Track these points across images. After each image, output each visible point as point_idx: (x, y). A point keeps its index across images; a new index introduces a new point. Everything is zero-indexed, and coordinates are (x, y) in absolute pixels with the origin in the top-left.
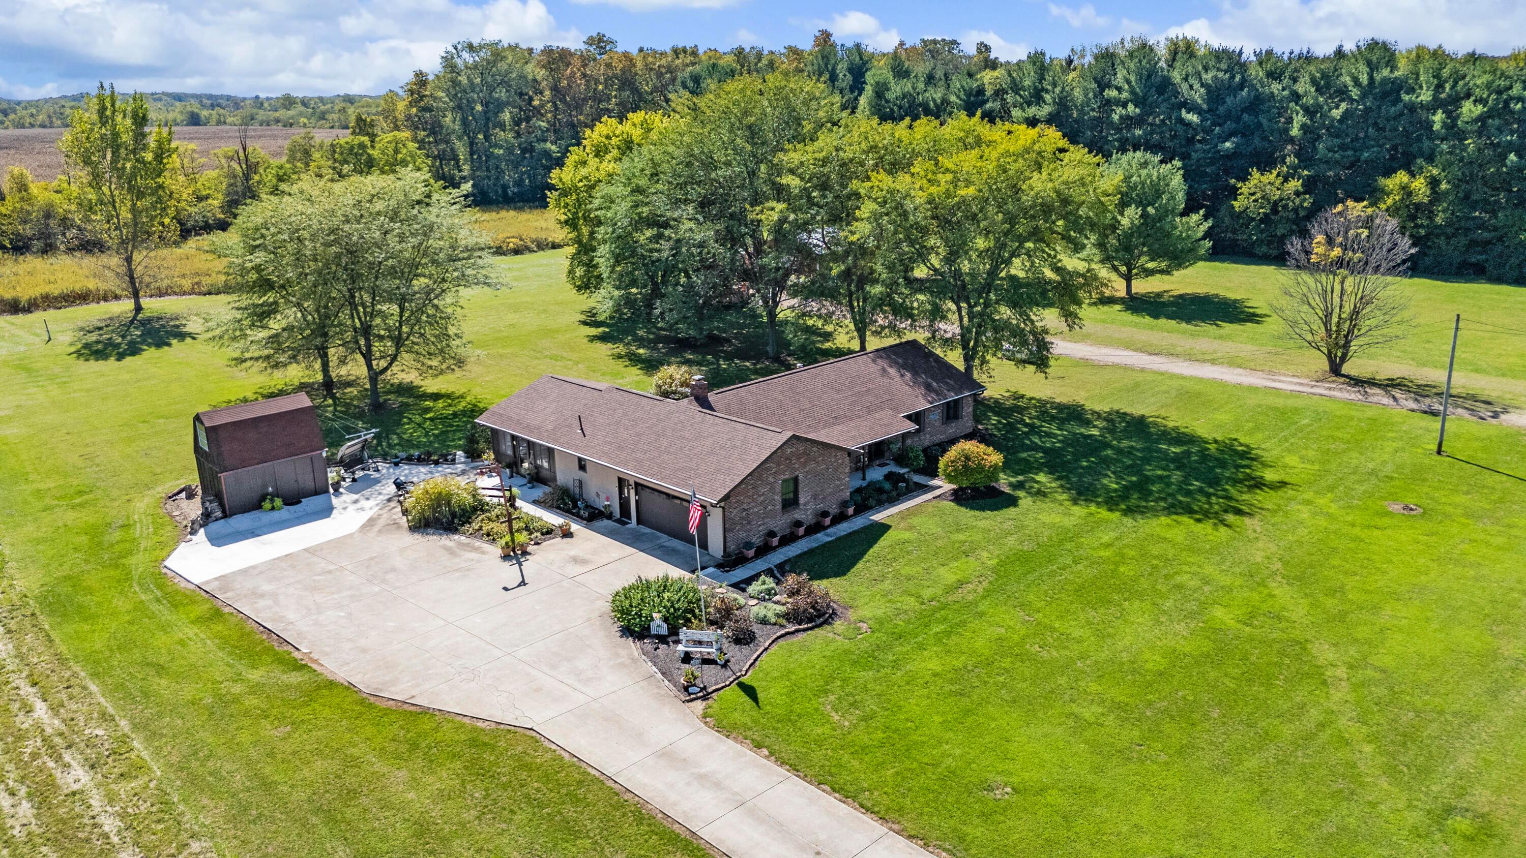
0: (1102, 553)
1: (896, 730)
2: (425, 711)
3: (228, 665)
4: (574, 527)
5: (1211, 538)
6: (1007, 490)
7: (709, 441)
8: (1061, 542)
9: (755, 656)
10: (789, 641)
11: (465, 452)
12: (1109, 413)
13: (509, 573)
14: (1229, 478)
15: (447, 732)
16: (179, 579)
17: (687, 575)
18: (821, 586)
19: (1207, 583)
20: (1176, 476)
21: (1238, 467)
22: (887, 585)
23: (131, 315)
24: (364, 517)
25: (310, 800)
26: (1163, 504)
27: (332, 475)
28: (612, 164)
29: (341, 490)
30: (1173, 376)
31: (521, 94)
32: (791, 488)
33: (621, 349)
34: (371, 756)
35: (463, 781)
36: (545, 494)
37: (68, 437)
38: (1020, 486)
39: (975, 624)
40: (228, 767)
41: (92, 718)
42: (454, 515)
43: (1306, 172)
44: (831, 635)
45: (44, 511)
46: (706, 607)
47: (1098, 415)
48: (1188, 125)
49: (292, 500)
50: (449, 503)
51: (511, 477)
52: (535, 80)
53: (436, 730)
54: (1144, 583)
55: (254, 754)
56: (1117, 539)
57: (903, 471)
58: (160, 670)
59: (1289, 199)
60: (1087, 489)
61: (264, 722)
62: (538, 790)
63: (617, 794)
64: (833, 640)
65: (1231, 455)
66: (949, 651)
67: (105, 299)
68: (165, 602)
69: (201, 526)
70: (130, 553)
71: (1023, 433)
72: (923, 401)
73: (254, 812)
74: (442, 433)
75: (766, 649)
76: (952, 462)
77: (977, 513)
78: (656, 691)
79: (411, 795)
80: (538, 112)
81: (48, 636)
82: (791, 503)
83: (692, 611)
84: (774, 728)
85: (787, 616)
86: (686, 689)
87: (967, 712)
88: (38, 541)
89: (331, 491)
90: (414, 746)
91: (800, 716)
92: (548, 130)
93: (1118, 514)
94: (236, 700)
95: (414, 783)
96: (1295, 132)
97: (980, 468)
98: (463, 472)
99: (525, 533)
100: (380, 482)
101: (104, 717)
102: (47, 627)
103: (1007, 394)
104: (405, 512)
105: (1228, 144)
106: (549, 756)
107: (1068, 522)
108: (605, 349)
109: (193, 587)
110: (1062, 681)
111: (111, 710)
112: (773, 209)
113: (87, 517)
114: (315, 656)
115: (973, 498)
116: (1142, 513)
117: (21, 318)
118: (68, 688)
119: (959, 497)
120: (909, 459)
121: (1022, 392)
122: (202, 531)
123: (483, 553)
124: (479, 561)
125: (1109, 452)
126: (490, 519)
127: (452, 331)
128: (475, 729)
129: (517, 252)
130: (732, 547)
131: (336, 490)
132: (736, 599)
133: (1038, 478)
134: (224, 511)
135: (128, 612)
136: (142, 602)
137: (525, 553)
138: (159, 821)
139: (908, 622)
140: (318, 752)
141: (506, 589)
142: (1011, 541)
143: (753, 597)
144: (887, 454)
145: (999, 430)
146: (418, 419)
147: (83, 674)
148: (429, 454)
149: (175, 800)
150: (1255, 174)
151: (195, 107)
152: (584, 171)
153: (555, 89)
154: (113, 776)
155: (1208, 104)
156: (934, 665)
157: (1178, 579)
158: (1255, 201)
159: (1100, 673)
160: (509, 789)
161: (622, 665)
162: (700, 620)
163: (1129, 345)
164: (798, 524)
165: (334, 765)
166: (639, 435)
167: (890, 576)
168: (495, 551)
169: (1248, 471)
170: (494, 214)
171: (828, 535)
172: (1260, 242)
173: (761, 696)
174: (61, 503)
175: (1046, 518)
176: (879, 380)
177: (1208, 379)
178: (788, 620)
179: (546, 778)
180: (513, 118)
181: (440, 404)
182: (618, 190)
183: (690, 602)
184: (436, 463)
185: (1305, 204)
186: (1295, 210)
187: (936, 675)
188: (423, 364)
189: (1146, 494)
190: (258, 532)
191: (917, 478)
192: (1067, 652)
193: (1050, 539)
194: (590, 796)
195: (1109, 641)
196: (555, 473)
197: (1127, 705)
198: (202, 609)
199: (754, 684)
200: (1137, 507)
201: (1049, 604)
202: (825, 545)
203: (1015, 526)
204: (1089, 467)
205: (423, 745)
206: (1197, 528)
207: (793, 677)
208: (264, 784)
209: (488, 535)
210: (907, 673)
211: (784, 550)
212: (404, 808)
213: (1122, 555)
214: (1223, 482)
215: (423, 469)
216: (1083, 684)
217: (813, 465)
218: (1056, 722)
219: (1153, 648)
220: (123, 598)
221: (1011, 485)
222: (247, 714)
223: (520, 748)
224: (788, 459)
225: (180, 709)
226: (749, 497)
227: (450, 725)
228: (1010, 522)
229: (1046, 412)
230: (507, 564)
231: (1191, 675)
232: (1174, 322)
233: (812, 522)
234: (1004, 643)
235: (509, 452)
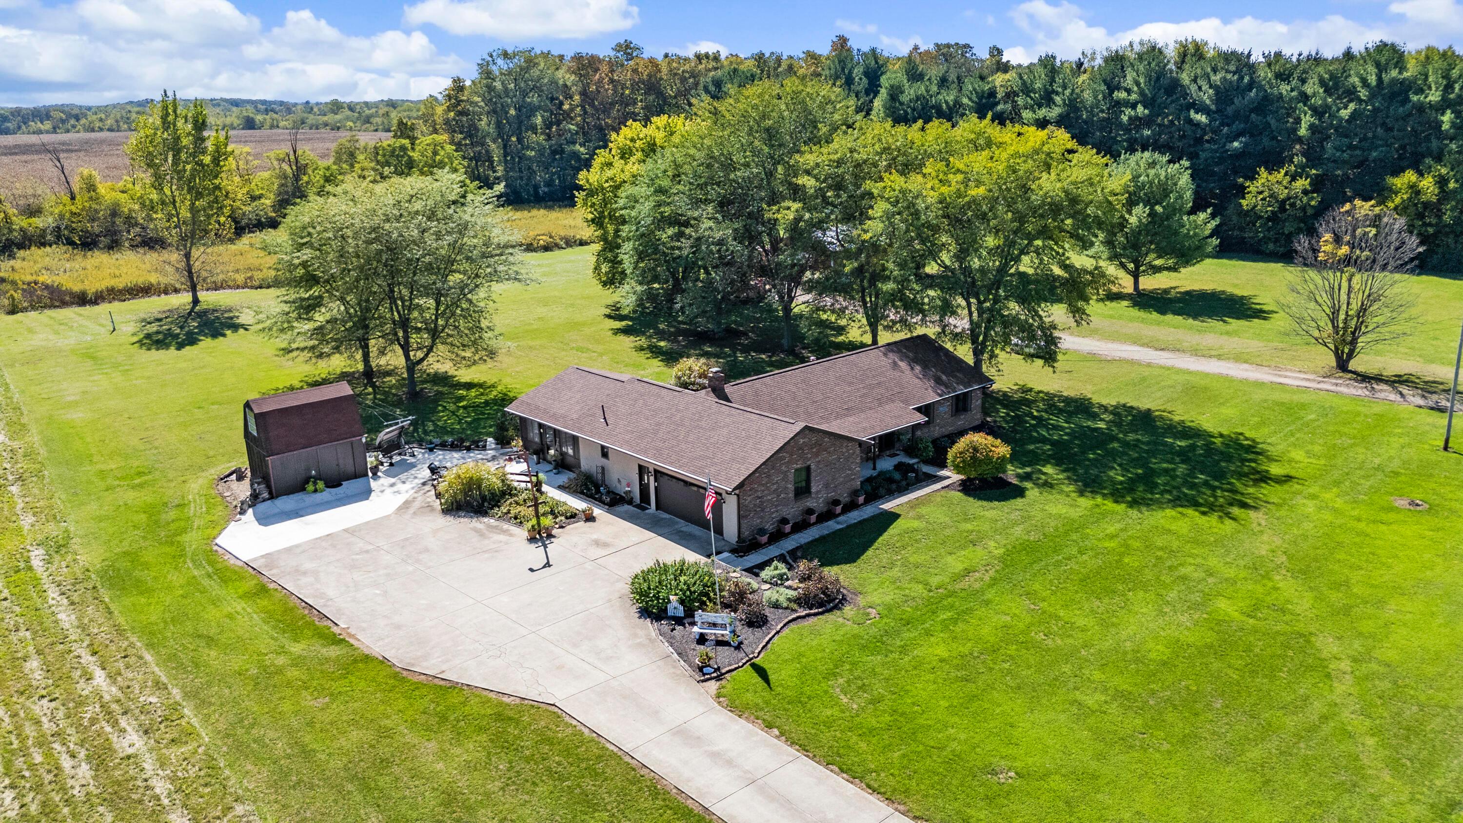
0: (1107, 544)
1: (903, 714)
2: (455, 686)
3: (272, 638)
4: (597, 512)
5: (1216, 530)
6: (1015, 481)
7: (725, 431)
8: (1067, 533)
9: (767, 639)
10: (801, 625)
11: (496, 439)
12: (1116, 407)
13: (535, 554)
14: (1234, 472)
15: (474, 707)
16: (229, 556)
17: (703, 560)
18: (831, 572)
19: (1211, 575)
20: (1182, 469)
21: (1243, 461)
22: (896, 572)
23: (189, 307)
24: (400, 500)
25: (346, 768)
26: (1168, 496)
27: (371, 459)
28: (636, 165)
29: (379, 474)
30: (1179, 371)
31: (552, 99)
32: (804, 477)
33: (643, 341)
34: (402, 727)
35: (489, 753)
36: (570, 479)
37: (129, 421)
38: (1027, 477)
39: (981, 612)
40: (271, 734)
41: (146, 687)
42: (484, 498)
43: (1314, 171)
44: (841, 620)
45: (107, 490)
46: (721, 590)
47: (1105, 408)
48: (1198, 125)
49: (333, 482)
50: (479, 487)
51: (538, 463)
52: (565, 86)
53: (464, 704)
54: (1149, 574)
55: (295, 723)
56: (1124, 530)
57: (912, 461)
58: (210, 641)
59: (1297, 197)
60: (1094, 481)
61: (304, 693)
62: (559, 764)
63: (634, 770)
64: (843, 625)
65: (1237, 449)
66: (956, 638)
67: (166, 292)
68: (215, 577)
69: (250, 506)
70: (184, 531)
71: (1031, 425)
72: (932, 394)
73: (294, 778)
74: (474, 420)
75: (778, 632)
76: (961, 453)
77: (985, 503)
78: (672, 670)
79: (440, 766)
80: (568, 116)
81: (108, 608)
82: (803, 491)
83: (707, 595)
84: (785, 710)
85: (798, 601)
86: (701, 669)
87: (974, 698)
88: (100, 519)
89: (370, 474)
90: (443, 719)
91: (809, 698)
92: (577, 133)
93: (1123, 506)
94: (280, 671)
95: (443, 754)
96: (1303, 132)
97: (988, 459)
98: (494, 458)
99: (550, 517)
100: (415, 466)
101: (159, 685)
102: (107, 600)
103: (1015, 388)
104: (438, 496)
105: (1236, 144)
106: (569, 731)
107: (1074, 513)
108: (628, 342)
109: (241, 564)
110: (1066, 668)
111: (164, 679)
112: (789, 208)
113: (146, 497)
114: (352, 631)
115: (981, 488)
116: (1148, 505)
117: (88, 310)
118: (125, 657)
119: (968, 488)
120: (919, 449)
121: (1030, 385)
122: (250, 511)
123: (511, 535)
124: (507, 543)
125: (1116, 445)
126: (517, 503)
127: (484, 324)
128: (501, 704)
129: (547, 248)
130: (746, 533)
131: (375, 474)
132: (749, 584)
133: (1044, 470)
134: (270, 493)
135: (182, 587)
136: (194, 577)
137: (550, 536)
138: (206, 785)
139: (917, 609)
140: (354, 723)
141: (531, 570)
142: (1018, 531)
143: (766, 582)
144: (897, 445)
145: (1007, 422)
146: (452, 407)
147: (139, 644)
148: (462, 441)
149: (222, 765)
150: (1263, 172)
151: (250, 112)
152: (609, 173)
153: (584, 93)
154: (165, 742)
155: (1216, 104)
156: (942, 651)
157: (1183, 571)
158: (1263, 199)
159: (1104, 662)
160: (532, 763)
161: (641, 645)
162: (715, 603)
163: (1137, 341)
164: (810, 512)
165: (369, 736)
166: (658, 424)
167: (899, 563)
168: (522, 533)
169: (1253, 465)
170: (526, 212)
171: (838, 523)
172: (1267, 239)
173: (772, 677)
174: (122, 483)
175: (1053, 509)
176: (891, 373)
177: (1214, 375)
178: (800, 605)
179: (567, 752)
180: (544, 121)
181: (473, 393)
182: (642, 190)
183: (705, 586)
184: (468, 449)
185: (1313, 203)
186: (1303, 208)
187: (942, 660)
188: (457, 355)
189: (1151, 487)
190: (301, 513)
191: (926, 469)
192: (1071, 641)
193: (1056, 529)
194: (608, 770)
195: (1113, 630)
196: (579, 459)
197: (1130, 693)
198: (249, 585)
199: (766, 666)
200: (1143, 499)
201: (1054, 593)
202: (835, 533)
203: (1022, 517)
204: (1095, 460)
205: (452, 718)
206: (1202, 520)
207: (804, 660)
208: (304, 752)
209: (516, 518)
210: (914, 658)
211: (796, 536)
212: (433, 777)
213: (1127, 547)
214: (1228, 476)
215: (456, 455)
216: (1086, 672)
217: (825, 455)
218: (1059, 709)
219: (1156, 638)
220: (177, 573)
221: (1018, 476)
222: (289, 684)
223: (543, 723)
224: (800, 449)
225: (228, 679)
226: (763, 485)
227: (477, 700)
228: (1017, 513)
229: (1054, 405)
230: (533, 546)
231: (1194, 666)
232: (1180, 318)
233: (825, 509)
234: (1010, 631)
235: (537, 439)
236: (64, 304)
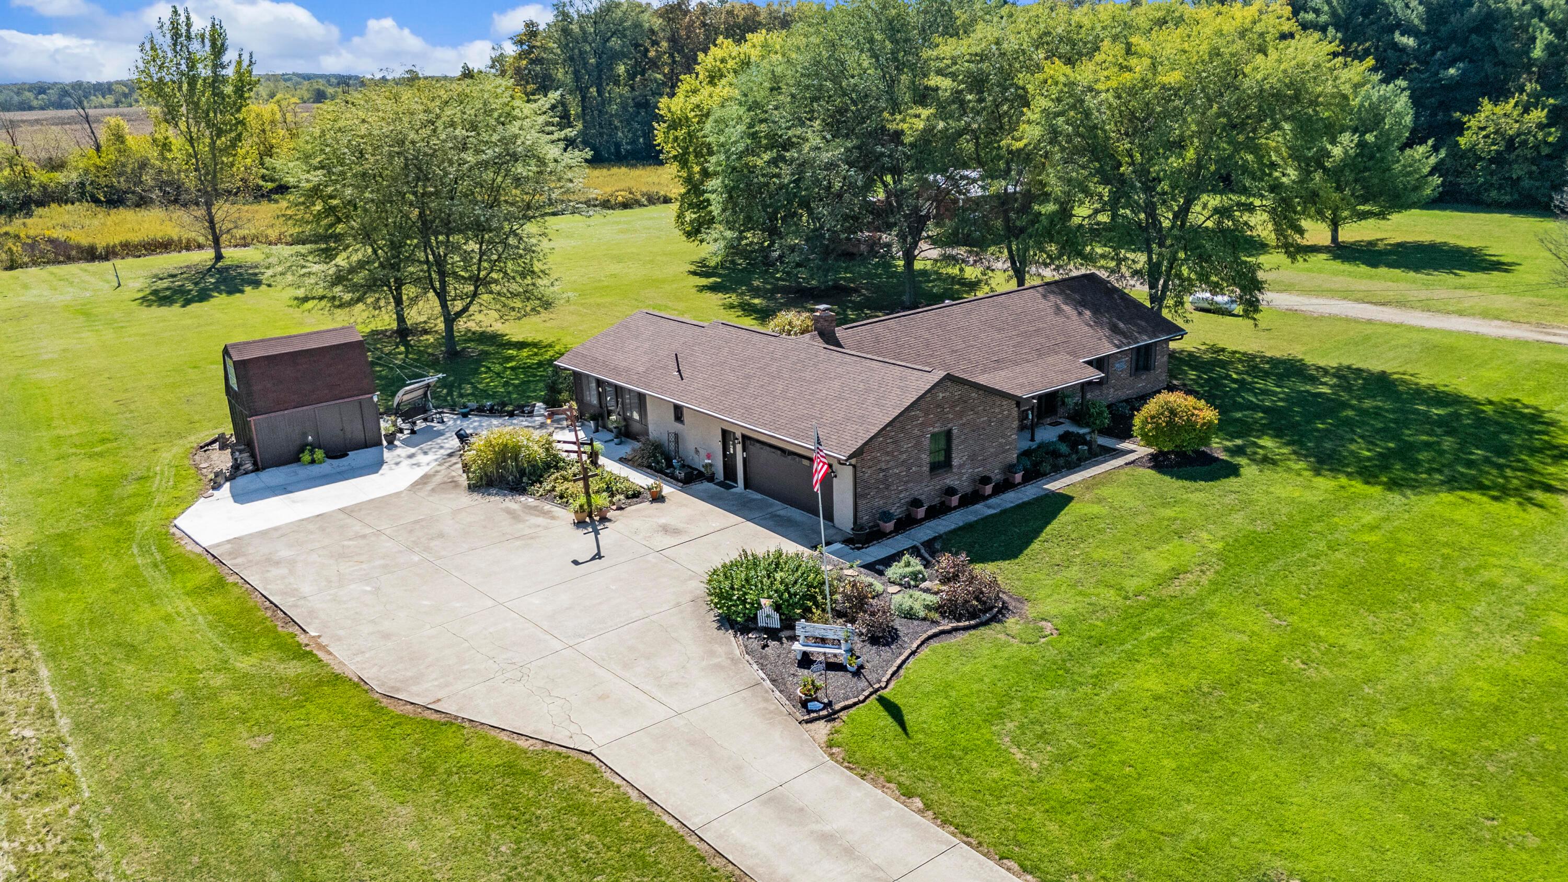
0: (1366, 538)
1: (1108, 779)
2: (451, 722)
3: (215, 649)
4: (667, 490)
5: (1517, 521)
6: (1223, 456)
7: (837, 384)
8: (1306, 522)
9: (899, 661)
10: (944, 644)
11: (544, 402)
12: (1338, 369)
13: (583, 543)
14: (1521, 446)
15: (475, 754)
16: (187, 540)
17: (807, 552)
18: (985, 570)
19: (1529, 581)
20: (1448, 443)
21: (1531, 433)
22: (1074, 572)
23: (210, 263)
24: (419, 473)
25: (275, 846)
26: (1438, 476)
27: (385, 425)
29: (396, 443)
30: (1411, 328)
31: (637, 46)
32: (942, 444)
33: (733, 298)
34: (369, 782)
35: (488, 826)
36: (634, 450)
37: (108, 382)
38: (1239, 451)
39: (1204, 628)
40: (180, 789)
41: (26, 714)
42: (522, 472)
43: (1551, 101)
44: (1002, 637)
45: (58, 459)
46: (832, 594)
47: (1326, 372)
48: (1403, 50)
49: (337, 452)
50: (516, 458)
51: (597, 431)
52: (652, 31)
53: (461, 748)
54: (1437, 579)
55: (216, 773)
56: (1387, 519)
57: (1082, 431)
58: (131, 651)
59: (1529, 133)
60: (1330, 457)
61: (240, 728)
62: (590, 845)
63: (702, 859)
64: (1007, 645)
65: (1517, 419)
66: (1171, 665)
67: (188, 248)
68: (162, 567)
69: (227, 480)
70: (140, 509)
71: (1232, 389)
72: (1107, 344)
73: (195, 859)
74: (523, 383)
75: (913, 653)
76: (1152, 417)
77: (1187, 483)
78: (762, 705)
79: (413, 845)
80: (654, 64)
81: (13, 605)
82: (942, 465)
83: (813, 598)
84: (929, 768)
85: (939, 609)
86: (804, 704)
87: (1212, 755)
88: (40, 493)
89: (385, 443)
90: (429, 770)
91: (966, 751)
92: (664, 84)
93: (1379, 488)
94: (213, 696)
95: (421, 827)
96: (1538, 52)
97: (1190, 425)
98: (543, 426)
99: (605, 494)
100: (442, 434)
101: (45, 713)
102: (16, 594)
103: (1203, 348)
104: (466, 468)
105: (1452, 71)
106: (610, 793)
107: (1311, 497)
108: (716, 299)
109: (199, 550)
110: (1347, 713)
111: (55, 705)
112: (918, 116)
113: (103, 467)
114: (324, 641)
115: (1179, 465)
116: (1413, 488)
117: (96, 266)
118: (12, 671)
119: (1159, 463)
120: (1091, 416)
121: (1221, 345)
122: (228, 484)
123: (553, 518)
124: (546, 528)
125: (1350, 413)
126: (565, 479)
127: (537, 267)
128: (514, 749)
129: (625, 206)
130: (865, 518)
131: (391, 442)
132: (871, 585)
133: (1261, 442)
134: (255, 463)
135: (116, 578)
136: (136, 567)
137: (604, 519)
138: (64, 867)
139: (1110, 623)
140: (300, 774)
141: (576, 563)
142: (1238, 519)
143: (894, 583)
144: (1061, 411)
145: (1202, 386)
146: (498, 368)
147: (37, 654)
148: (504, 404)
149: (96, 835)
150: (1487, 106)
153: (673, 40)
154: (25, 797)
155: (1427, 24)
156: (1154, 684)
157: (1486, 575)
158: (1485, 137)
159: (1401, 704)
160: (550, 843)
161: (718, 667)
162: (824, 610)
163: (1346, 295)
164: (951, 491)
165: (317, 794)
166: (747, 377)
167: (1078, 560)
168: (567, 516)
169: (1546, 438)
170: (605, 171)
171: (989, 507)
172: (1489, 186)
173: (908, 718)
174: (78, 451)
175: (1280, 491)
176: (1051, 318)
177: (1459, 332)
178: (943, 615)
179: (604, 828)
180: (627, 71)
181: (525, 353)
183: (810, 586)
184: (511, 415)
185: (1550, 139)
186: (1536, 147)
187: (1157, 698)
188: (504, 305)
189: (1414, 465)
190: (289, 488)
191: (1102, 441)
192: (1345, 672)
193: (1291, 517)
194: (664, 859)
195: (1404, 658)
196: (646, 425)
197: (1455, 754)
198: (203, 577)
199: (898, 701)
200: (1403, 479)
201: (1304, 603)
202: (986, 520)
203: (1241, 501)
204: (1326, 430)
205: (441, 770)
206: (1496, 507)
207: (953, 694)
208: (219, 818)
209: (561, 497)
210: (1114, 694)
211: (933, 523)
212: (399, 864)
213: (1397, 541)
214: (1516, 451)
215: (495, 422)
216: (1379, 719)
217: (970, 416)
218: (1350, 776)
219: (1473, 670)
220: (115, 562)
221: (1227, 449)
222: (222, 715)
223: (571, 781)
224: (938, 406)
225: (139, 707)
226: (887, 453)
227: (480, 743)
228: (1233, 496)
229: (1255, 367)
230: (581, 532)
231: (1541, 712)
232: (1397, 271)
233: (969, 490)
234: (1251, 656)
235: (595, 401)
236: (69, 259)
